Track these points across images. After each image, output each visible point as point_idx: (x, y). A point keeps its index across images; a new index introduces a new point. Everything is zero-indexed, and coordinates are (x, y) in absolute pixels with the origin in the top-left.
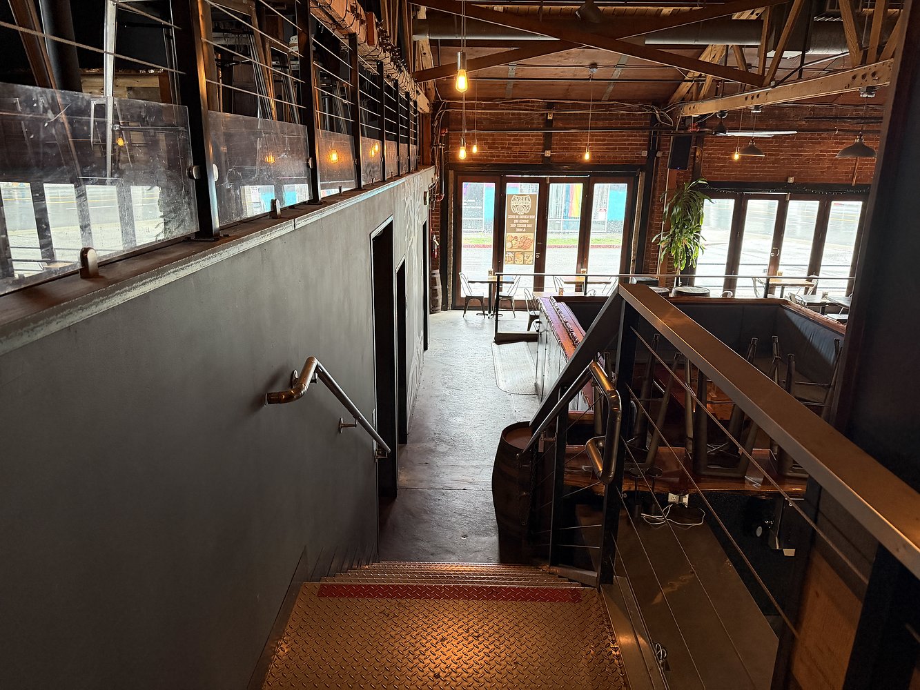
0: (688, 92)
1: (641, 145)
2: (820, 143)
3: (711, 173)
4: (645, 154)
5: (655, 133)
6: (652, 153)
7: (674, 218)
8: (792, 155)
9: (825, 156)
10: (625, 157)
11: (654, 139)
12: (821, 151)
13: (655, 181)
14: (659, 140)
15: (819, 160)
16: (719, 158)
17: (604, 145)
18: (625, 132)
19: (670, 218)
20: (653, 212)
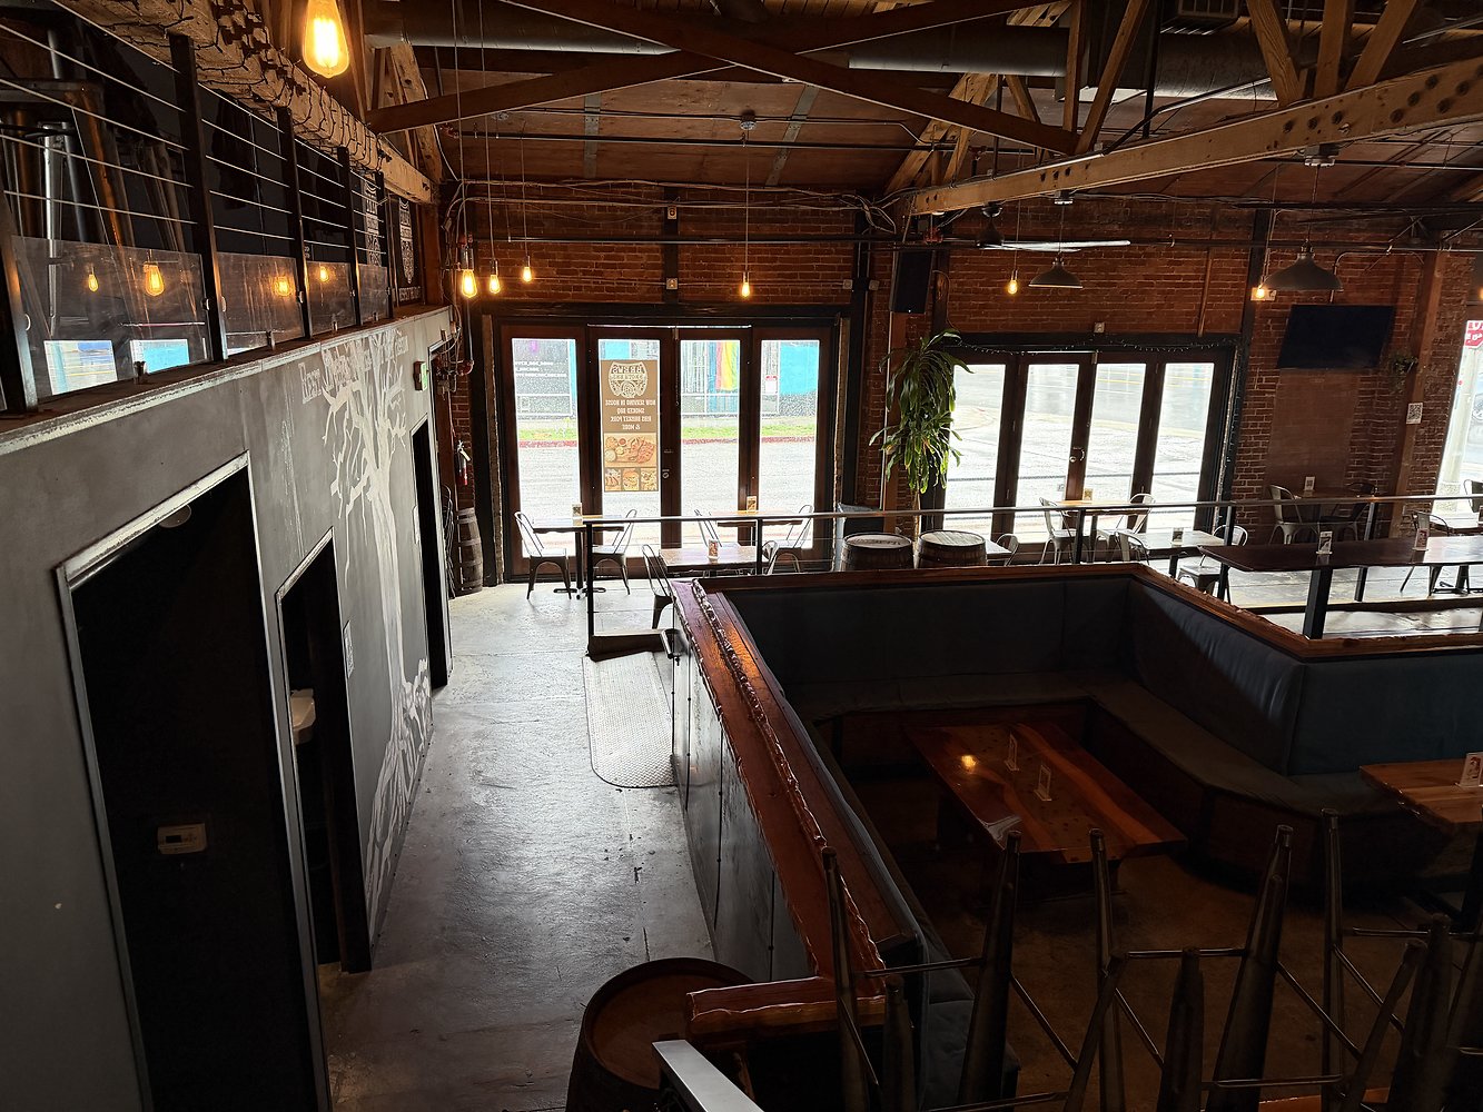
0: (921, 170)
1: (840, 268)
2: (1143, 263)
3: (964, 319)
4: (848, 285)
5: (864, 246)
6: (861, 285)
7: (907, 401)
8: (1099, 284)
9: (1152, 285)
10: (813, 292)
11: (864, 257)
12: (1146, 277)
13: (869, 336)
14: (872, 259)
15: (1144, 292)
16: (977, 292)
17: (774, 268)
18: (812, 246)
19: (899, 403)
20: (867, 389)
